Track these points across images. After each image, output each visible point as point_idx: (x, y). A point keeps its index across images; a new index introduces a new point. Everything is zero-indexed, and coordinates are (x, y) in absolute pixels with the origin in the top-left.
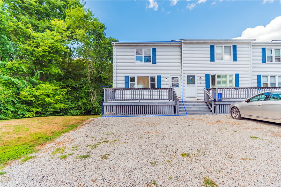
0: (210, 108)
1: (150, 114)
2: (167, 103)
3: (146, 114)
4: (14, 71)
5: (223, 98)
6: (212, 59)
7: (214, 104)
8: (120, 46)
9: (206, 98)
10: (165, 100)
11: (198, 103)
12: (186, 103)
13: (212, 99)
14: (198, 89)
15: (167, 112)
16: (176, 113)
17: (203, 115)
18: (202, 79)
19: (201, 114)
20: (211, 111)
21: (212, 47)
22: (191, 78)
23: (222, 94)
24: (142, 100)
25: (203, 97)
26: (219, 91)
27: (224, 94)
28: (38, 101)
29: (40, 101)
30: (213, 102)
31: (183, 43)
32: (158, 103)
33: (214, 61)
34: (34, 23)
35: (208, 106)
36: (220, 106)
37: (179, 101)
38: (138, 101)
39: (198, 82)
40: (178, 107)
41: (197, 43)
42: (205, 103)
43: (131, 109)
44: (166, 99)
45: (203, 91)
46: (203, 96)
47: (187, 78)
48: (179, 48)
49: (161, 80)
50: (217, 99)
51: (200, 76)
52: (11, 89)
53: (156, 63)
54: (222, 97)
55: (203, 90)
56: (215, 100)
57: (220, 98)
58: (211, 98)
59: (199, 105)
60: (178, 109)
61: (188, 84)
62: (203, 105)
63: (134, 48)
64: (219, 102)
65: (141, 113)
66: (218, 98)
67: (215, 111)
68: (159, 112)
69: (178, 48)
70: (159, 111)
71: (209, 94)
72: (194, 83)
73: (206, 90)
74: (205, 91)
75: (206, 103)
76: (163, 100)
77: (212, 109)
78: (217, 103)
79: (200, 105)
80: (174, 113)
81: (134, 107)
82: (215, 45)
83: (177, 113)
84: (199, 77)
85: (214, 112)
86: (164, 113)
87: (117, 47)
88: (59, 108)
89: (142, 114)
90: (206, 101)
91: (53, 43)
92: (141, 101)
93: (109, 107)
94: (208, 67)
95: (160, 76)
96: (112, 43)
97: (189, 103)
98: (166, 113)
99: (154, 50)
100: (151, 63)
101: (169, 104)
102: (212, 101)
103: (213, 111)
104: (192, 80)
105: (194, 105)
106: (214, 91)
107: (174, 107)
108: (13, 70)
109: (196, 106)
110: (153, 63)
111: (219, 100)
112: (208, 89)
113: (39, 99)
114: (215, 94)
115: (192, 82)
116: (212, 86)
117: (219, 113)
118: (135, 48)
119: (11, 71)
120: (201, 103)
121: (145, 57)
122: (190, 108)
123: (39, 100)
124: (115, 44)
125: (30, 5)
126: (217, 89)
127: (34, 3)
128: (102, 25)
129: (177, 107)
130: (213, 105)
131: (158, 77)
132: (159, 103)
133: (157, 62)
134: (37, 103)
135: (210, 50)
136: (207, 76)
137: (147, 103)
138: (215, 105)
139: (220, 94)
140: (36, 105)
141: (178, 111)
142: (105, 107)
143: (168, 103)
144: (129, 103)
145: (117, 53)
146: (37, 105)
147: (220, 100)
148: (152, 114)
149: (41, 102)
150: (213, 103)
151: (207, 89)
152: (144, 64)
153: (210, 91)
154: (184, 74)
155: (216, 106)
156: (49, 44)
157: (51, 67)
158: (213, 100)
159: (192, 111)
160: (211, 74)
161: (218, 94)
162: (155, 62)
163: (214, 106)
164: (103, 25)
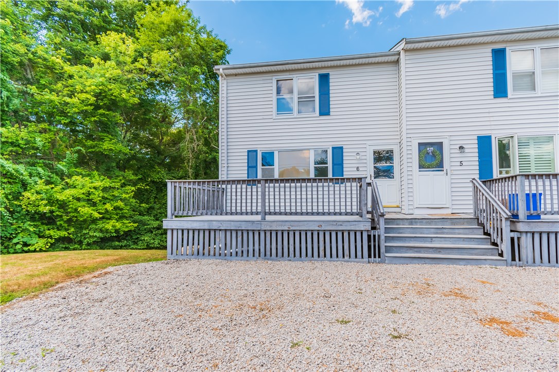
0: (495, 244)
1: (295, 256)
2: (346, 224)
3: (283, 256)
4: (21, 148)
5: (545, 208)
6: (500, 90)
7: (512, 231)
8: (236, 75)
9: (482, 211)
10: (340, 214)
11: (453, 224)
12: (412, 225)
13: (505, 213)
14: (453, 181)
15: (347, 252)
16: (375, 257)
17: (469, 267)
18: (466, 150)
19: (464, 262)
20: (501, 255)
21: (499, 56)
22: (430, 149)
23: (541, 194)
24: (270, 213)
25: (472, 207)
26: (531, 187)
27: (548, 197)
28: (67, 213)
29: (72, 214)
30: (509, 223)
31: (406, 51)
32: (318, 224)
33: (506, 96)
34: (75, 48)
35: (489, 235)
36: (537, 237)
37: (385, 217)
38: (259, 218)
39: (453, 160)
40: (382, 238)
41: (450, 47)
42: (479, 224)
43: (240, 239)
44: (343, 211)
45: (471, 189)
46: (472, 202)
47: (420, 151)
48: (395, 68)
49: (344, 158)
50: (522, 213)
51: (461, 143)
52: (6, 186)
53: (329, 112)
54: (542, 206)
55: (471, 185)
56: (516, 216)
57: (535, 208)
58: (499, 209)
59: (457, 231)
60: (383, 244)
61: (421, 166)
62: (471, 231)
63: (270, 78)
64: (532, 224)
65: (268, 253)
66: (528, 208)
67: (515, 255)
68: (322, 253)
69: (391, 68)
70: (322, 248)
71: (493, 196)
72: (440, 166)
73: (481, 183)
74: (475, 188)
75: (482, 225)
76: (335, 214)
77: (505, 247)
78: (521, 227)
79: (461, 231)
80: (370, 256)
81: (248, 233)
82: (507, 49)
83: (379, 257)
84: (458, 147)
85: (513, 259)
86: (337, 257)
87: (231, 79)
88: (113, 231)
89: (271, 255)
90: (481, 219)
91: (103, 84)
92: (268, 218)
93: (180, 232)
94: (487, 115)
95: (341, 148)
96: (216, 70)
97: (421, 223)
98: (344, 257)
99: (324, 80)
100: (315, 115)
101: (353, 229)
102: (504, 220)
103: (507, 255)
104: (434, 156)
105: (439, 231)
106: (509, 188)
107: (369, 236)
108: (19, 146)
109: (447, 233)
110: (321, 114)
111: (530, 217)
112: (488, 180)
113: (69, 210)
114: (513, 197)
115: (434, 163)
116: (501, 173)
117: (530, 260)
118: (274, 78)
119: (15, 149)
120: (463, 224)
121: (299, 98)
122: (425, 242)
123: (70, 212)
124: (223, 69)
125: (69, 12)
126: (524, 178)
127: (76, 7)
128: (219, 44)
129: (379, 236)
130: (507, 235)
131: (335, 150)
132: (321, 223)
133: (331, 110)
134: (65, 218)
135: (491, 63)
136: (484, 142)
137: (283, 224)
138: (515, 235)
139: (534, 195)
140: (62, 222)
141: (383, 250)
142: (169, 233)
143: (348, 223)
144: (232, 223)
145: (229, 95)
146: (65, 222)
147: (533, 217)
148: (301, 256)
149: (73, 216)
150: (506, 226)
151: (484, 182)
152: (298, 116)
153: (495, 186)
154: (409, 140)
155: (519, 238)
156: (93, 87)
157: (103, 139)
158: (506, 216)
159: (431, 250)
160: (497, 134)
161: (528, 195)
162: (325, 110)
163: (512, 239)
164: (222, 44)
